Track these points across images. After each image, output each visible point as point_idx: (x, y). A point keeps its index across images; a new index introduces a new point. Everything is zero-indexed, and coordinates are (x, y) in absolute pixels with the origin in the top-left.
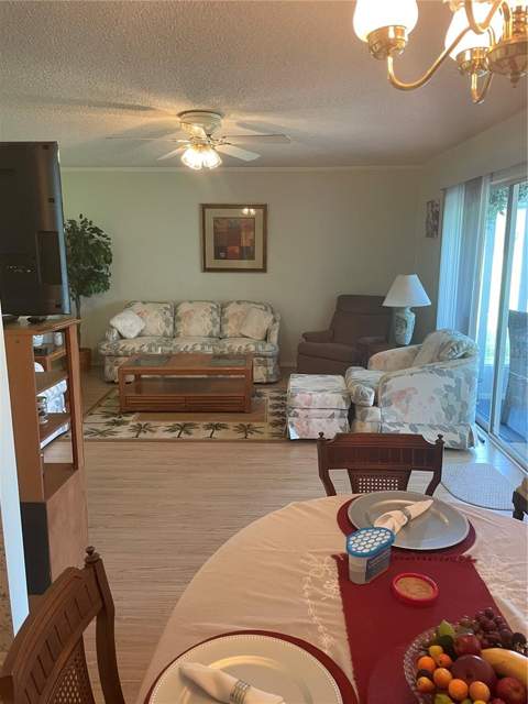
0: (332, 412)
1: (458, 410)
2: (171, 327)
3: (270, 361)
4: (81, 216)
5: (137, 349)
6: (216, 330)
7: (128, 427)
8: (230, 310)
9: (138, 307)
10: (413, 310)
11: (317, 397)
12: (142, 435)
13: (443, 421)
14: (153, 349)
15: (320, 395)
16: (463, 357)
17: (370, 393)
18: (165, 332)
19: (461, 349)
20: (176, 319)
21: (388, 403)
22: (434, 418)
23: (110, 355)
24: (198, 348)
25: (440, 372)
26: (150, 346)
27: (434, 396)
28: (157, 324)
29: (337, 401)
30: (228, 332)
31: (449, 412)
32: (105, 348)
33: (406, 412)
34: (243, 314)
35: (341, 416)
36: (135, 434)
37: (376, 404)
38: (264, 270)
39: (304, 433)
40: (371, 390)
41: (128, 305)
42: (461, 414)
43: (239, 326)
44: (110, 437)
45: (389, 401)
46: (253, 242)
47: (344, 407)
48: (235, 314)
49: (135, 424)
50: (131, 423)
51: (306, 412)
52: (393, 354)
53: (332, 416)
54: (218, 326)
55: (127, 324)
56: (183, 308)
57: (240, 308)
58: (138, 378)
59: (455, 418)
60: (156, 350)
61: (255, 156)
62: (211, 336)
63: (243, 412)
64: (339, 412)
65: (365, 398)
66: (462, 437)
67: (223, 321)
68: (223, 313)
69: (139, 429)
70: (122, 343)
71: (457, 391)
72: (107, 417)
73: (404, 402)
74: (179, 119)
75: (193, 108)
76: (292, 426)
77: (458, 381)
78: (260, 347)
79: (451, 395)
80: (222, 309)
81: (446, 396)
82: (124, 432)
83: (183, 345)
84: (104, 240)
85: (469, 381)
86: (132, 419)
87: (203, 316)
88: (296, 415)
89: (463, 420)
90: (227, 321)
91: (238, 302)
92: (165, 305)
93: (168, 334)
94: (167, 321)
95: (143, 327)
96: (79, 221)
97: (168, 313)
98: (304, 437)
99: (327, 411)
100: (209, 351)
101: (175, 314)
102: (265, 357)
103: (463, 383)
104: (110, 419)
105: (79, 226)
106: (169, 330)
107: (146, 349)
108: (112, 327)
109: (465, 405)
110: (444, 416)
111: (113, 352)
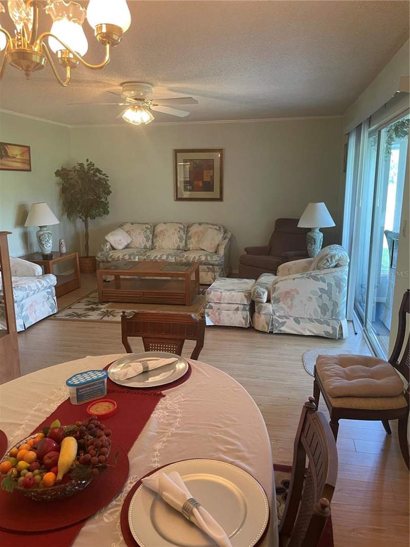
0: (237, 306)
1: (331, 308)
2: (150, 241)
3: (217, 268)
4: (87, 160)
5: (121, 257)
6: (182, 245)
7: (99, 312)
8: (193, 230)
9: (128, 227)
10: (321, 230)
11: (226, 294)
12: (106, 318)
13: (320, 316)
14: (132, 257)
15: (228, 293)
16: (336, 266)
17: (264, 293)
18: (145, 245)
19: (334, 261)
20: (154, 236)
21: (277, 301)
22: (312, 313)
23: (103, 262)
24: (164, 257)
25: (315, 278)
26: (130, 255)
27: (312, 296)
28: (140, 239)
29: (240, 298)
30: (190, 246)
31: (324, 308)
32: (99, 256)
33: (291, 307)
34: (202, 232)
35: (244, 309)
36: (101, 317)
37: (269, 301)
38: (221, 199)
39: (216, 321)
40: (265, 290)
41: (121, 226)
42: (332, 311)
43: (199, 242)
44: (83, 318)
45: (279, 299)
46: (212, 177)
47: (246, 303)
48: (197, 232)
49: (105, 310)
50: (102, 310)
51: (218, 306)
52: (294, 264)
53: (237, 309)
54: (184, 241)
55: (118, 239)
56: (159, 228)
57: (201, 228)
58: (117, 278)
59: (329, 314)
60: (134, 258)
61: (186, 114)
62: (178, 249)
63: (184, 305)
64: (242, 306)
65: (259, 296)
66: (334, 329)
67: (188, 238)
68: (188, 232)
69: (107, 314)
70: (111, 253)
71: (329, 293)
72: (88, 305)
73: (289, 299)
74: (121, 88)
75: (128, 80)
76: (208, 315)
77: (329, 285)
78: (209, 258)
79: (325, 296)
80: (187, 228)
81: (320, 297)
82: (94, 316)
83: (154, 255)
84: (104, 177)
85: (339, 285)
86: (104, 308)
87: (173, 234)
88: (211, 308)
89: (335, 315)
90: (190, 238)
91: (200, 224)
92: (147, 226)
93: (148, 247)
94: (147, 237)
95: (129, 242)
96: (85, 164)
97: (148, 232)
98: (217, 324)
99: (233, 305)
100: (172, 259)
101: (154, 232)
102: (213, 265)
103: (334, 287)
104: (89, 307)
105: (86, 167)
106: (149, 244)
107: (127, 257)
108: (107, 241)
109: (336, 305)
110: (320, 312)
111: (104, 259)
